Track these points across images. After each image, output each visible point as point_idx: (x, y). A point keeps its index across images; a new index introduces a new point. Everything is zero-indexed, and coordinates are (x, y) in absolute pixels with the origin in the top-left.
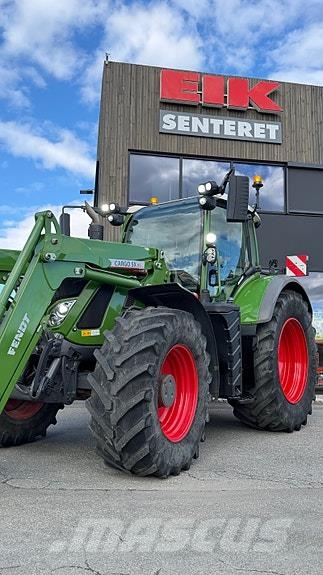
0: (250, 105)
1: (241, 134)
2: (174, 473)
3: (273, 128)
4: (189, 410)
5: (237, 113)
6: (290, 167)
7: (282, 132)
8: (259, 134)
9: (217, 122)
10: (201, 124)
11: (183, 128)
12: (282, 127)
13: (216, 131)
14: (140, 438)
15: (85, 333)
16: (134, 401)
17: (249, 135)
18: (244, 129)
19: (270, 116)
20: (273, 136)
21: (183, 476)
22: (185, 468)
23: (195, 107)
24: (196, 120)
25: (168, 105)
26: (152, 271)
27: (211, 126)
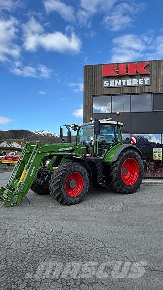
0: (137, 72)
5: (132, 76)
6: (154, 94)
8: (141, 83)
9: (124, 81)
10: (118, 83)
12: (150, 79)
13: (124, 84)
15: (54, 168)
17: (137, 84)
19: (146, 75)
24: (116, 81)
25: (106, 77)
26: (75, 149)
27: (122, 83)
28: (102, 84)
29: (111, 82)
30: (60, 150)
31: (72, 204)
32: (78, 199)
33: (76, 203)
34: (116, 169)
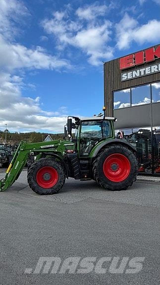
0: (156, 57)
1: (152, 71)
5: (151, 63)
9: (142, 70)
10: (136, 73)
11: (129, 77)
17: (156, 70)
18: (154, 68)
24: (134, 72)
25: (124, 71)
26: (57, 147)
27: (140, 72)
28: (121, 78)
29: (129, 74)
30: (42, 147)
31: (43, 194)
32: (50, 191)
33: (48, 194)
34: (96, 164)
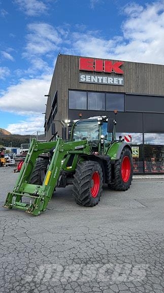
0: (113, 71)
1: (109, 82)
2: (95, 205)
3: (121, 80)
4: (97, 188)
5: (107, 74)
6: (127, 95)
7: (124, 81)
8: (116, 82)
9: (100, 78)
10: (94, 79)
11: (88, 80)
12: (124, 79)
13: (100, 81)
14: (87, 198)
15: (68, 168)
16: (86, 189)
17: (112, 82)
18: (110, 80)
19: (120, 75)
20: (120, 83)
21: (97, 206)
22: (97, 204)
23: (92, 72)
24: (92, 77)
25: (82, 71)
26: (85, 147)
27: (98, 79)
28: (79, 78)
29: (88, 77)
30: (76, 148)
